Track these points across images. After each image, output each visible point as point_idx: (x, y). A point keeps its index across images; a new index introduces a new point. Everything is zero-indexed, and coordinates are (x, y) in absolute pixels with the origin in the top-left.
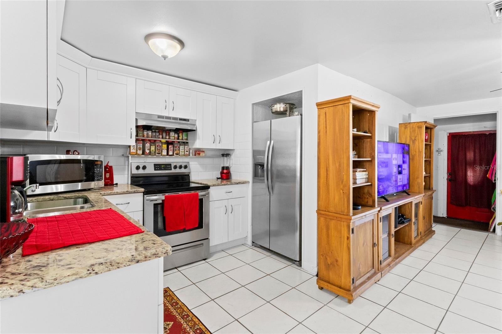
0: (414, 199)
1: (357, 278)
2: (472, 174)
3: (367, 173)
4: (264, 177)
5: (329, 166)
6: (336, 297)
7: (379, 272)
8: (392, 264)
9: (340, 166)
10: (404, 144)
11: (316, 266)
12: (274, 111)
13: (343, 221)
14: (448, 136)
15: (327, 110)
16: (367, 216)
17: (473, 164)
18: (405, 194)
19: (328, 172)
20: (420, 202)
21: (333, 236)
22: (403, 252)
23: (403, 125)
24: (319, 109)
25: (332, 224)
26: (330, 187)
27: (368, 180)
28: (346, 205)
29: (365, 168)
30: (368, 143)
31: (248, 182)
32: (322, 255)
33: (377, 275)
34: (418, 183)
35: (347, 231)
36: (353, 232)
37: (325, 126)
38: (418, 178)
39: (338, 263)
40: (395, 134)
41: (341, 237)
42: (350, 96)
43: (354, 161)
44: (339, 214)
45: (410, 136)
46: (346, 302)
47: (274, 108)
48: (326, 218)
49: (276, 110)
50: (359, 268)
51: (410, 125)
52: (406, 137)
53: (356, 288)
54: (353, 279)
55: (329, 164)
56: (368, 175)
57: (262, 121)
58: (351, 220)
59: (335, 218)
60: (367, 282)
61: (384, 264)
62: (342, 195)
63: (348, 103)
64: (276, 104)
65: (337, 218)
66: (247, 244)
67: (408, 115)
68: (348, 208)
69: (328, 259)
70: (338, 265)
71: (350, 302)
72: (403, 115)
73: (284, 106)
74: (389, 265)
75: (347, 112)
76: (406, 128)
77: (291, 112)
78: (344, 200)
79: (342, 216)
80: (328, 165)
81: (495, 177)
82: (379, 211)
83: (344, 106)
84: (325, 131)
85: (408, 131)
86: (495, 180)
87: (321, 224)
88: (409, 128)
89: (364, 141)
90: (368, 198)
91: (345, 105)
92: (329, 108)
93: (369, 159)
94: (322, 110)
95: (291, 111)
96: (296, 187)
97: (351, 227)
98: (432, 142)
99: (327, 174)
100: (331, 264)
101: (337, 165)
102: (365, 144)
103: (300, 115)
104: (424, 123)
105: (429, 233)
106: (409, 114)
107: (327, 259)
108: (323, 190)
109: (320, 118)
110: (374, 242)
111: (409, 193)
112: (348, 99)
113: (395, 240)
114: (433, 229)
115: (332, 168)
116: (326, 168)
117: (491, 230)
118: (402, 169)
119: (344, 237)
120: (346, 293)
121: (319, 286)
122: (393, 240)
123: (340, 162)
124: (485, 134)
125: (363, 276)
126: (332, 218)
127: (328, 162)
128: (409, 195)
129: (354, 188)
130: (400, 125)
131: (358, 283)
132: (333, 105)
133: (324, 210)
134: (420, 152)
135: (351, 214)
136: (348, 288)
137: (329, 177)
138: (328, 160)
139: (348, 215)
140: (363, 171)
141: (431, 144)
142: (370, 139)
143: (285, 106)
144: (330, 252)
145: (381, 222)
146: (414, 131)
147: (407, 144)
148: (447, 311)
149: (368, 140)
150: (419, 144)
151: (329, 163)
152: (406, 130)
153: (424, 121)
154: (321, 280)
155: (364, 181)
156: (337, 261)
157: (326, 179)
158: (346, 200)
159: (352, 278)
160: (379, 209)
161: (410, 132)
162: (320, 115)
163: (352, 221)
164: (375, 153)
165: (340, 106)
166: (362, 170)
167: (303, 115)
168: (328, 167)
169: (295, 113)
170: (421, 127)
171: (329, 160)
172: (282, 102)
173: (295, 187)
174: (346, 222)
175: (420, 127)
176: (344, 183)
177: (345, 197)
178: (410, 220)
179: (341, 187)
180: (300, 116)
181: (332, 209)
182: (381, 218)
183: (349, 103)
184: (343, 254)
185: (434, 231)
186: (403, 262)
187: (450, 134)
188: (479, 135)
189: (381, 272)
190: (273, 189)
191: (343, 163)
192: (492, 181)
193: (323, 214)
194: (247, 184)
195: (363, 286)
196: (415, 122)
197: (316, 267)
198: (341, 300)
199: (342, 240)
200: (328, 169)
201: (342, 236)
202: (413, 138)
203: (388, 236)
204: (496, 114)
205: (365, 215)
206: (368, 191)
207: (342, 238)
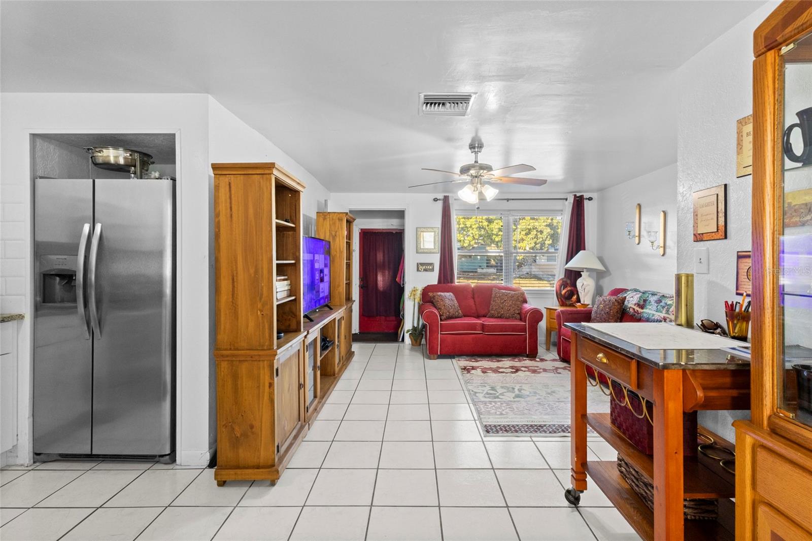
0: (337, 315)
1: (282, 442)
2: (381, 278)
3: (288, 282)
4: (74, 300)
5: (237, 273)
6: (250, 487)
7: (306, 424)
8: (319, 407)
9: (256, 272)
10: (323, 240)
11: (208, 449)
12: (100, 160)
13: (262, 360)
14: (360, 233)
15: (232, 179)
16: (293, 346)
17: (383, 267)
18: (327, 309)
19: (235, 283)
20: (341, 318)
21: (246, 388)
22: (328, 387)
23: (321, 214)
24: (218, 176)
25: (244, 369)
26: (239, 309)
27: (290, 293)
28: (267, 335)
29: (285, 274)
30: (289, 238)
31: (21, 317)
32: (224, 425)
33: (304, 429)
34: (339, 293)
35: (269, 374)
36: (277, 375)
37: (228, 205)
38: (339, 286)
39: (254, 430)
40: (310, 226)
41: (259, 387)
42: (274, 164)
43: (277, 264)
44: (255, 350)
45: (330, 231)
46: (267, 486)
47: (99, 154)
48: (232, 361)
49: (106, 160)
50: (284, 427)
51: (330, 215)
52: (325, 230)
53: (281, 459)
54: (278, 446)
55: (236, 270)
56: (290, 285)
57: (61, 177)
58: (276, 355)
59: (249, 359)
60: (294, 443)
61: (311, 410)
62: (260, 319)
63: (269, 174)
64: (107, 148)
65: (252, 357)
66: (17, 465)
67: (324, 202)
68: (270, 338)
69: (237, 428)
70: (253, 433)
71: (273, 484)
72: (318, 201)
73: (128, 155)
74: (315, 409)
75: (267, 188)
76: (324, 219)
77: (143, 171)
78: (264, 327)
79: (261, 353)
80: (235, 272)
81: (404, 280)
82: (306, 337)
83: (263, 178)
84: (229, 215)
85: (327, 224)
86: (403, 284)
87: (222, 373)
88: (328, 219)
89: (284, 234)
90: (290, 320)
91: (265, 176)
92: (235, 176)
93: (293, 262)
94: (222, 178)
95: (143, 169)
96: (164, 314)
97: (275, 367)
98: (351, 239)
99: (234, 287)
100: (241, 435)
101: (252, 271)
102: (285, 239)
103: (171, 179)
104: (345, 214)
105: (350, 354)
106: (325, 200)
107: (234, 429)
108: (226, 314)
109: (220, 191)
110: (300, 383)
111: (332, 307)
112: (270, 167)
113: (321, 375)
114: (353, 350)
115: (242, 277)
116: (231, 277)
117: (400, 340)
118: (323, 275)
119: (264, 383)
120: (269, 471)
121: (218, 482)
122: (319, 373)
123: (256, 266)
124: (392, 233)
125: (288, 437)
126: (243, 359)
127: (234, 267)
128: (331, 309)
129: (278, 306)
130: (318, 214)
131: (282, 450)
132: (243, 173)
133: (229, 347)
134: (341, 252)
135: (275, 348)
136: (270, 463)
137: (237, 291)
138: (234, 264)
139: (270, 347)
140: (284, 280)
141: (350, 243)
142: (292, 232)
143: (131, 155)
144: (240, 415)
145: (307, 351)
146: (334, 224)
147: (326, 241)
148: (382, 442)
149: (290, 233)
150: (340, 241)
151: (237, 268)
152: (325, 221)
153: (345, 212)
154: (224, 469)
155: (285, 294)
156: (252, 427)
157: (231, 296)
158: (267, 326)
159: (276, 445)
160: (306, 333)
161: (330, 224)
162: (219, 186)
163: (276, 358)
164: (300, 253)
165: (256, 176)
166: (283, 278)
167: (177, 180)
168: (235, 274)
169: (153, 173)
170: (342, 220)
171: (236, 263)
172: (121, 146)
173: (160, 315)
174: (267, 360)
175: (340, 220)
176: (263, 299)
177: (266, 321)
178: (334, 343)
179: (259, 306)
180: (170, 182)
181: (243, 344)
182: (307, 346)
183: (271, 174)
184: (262, 412)
185: (354, 352)
186: (329, 401)
187: (361, 229)
188: (387, 233)
189: (308, 422)
190: (102, 323)
191: (262, 268)
192: (400, 286)
193: (227, 356)
194: (16, 321)
195: (290, 452)
196: (335, 213)
197: (208, 453)
198: (259, 486)
199: (261, 390)
200: (235, 278)
201: (261, 385)
202: (333, 233)
203: (313, 370)
204: (404, 211)
205: (291, 346)
206: (290, 308)
207: (261, 387)
